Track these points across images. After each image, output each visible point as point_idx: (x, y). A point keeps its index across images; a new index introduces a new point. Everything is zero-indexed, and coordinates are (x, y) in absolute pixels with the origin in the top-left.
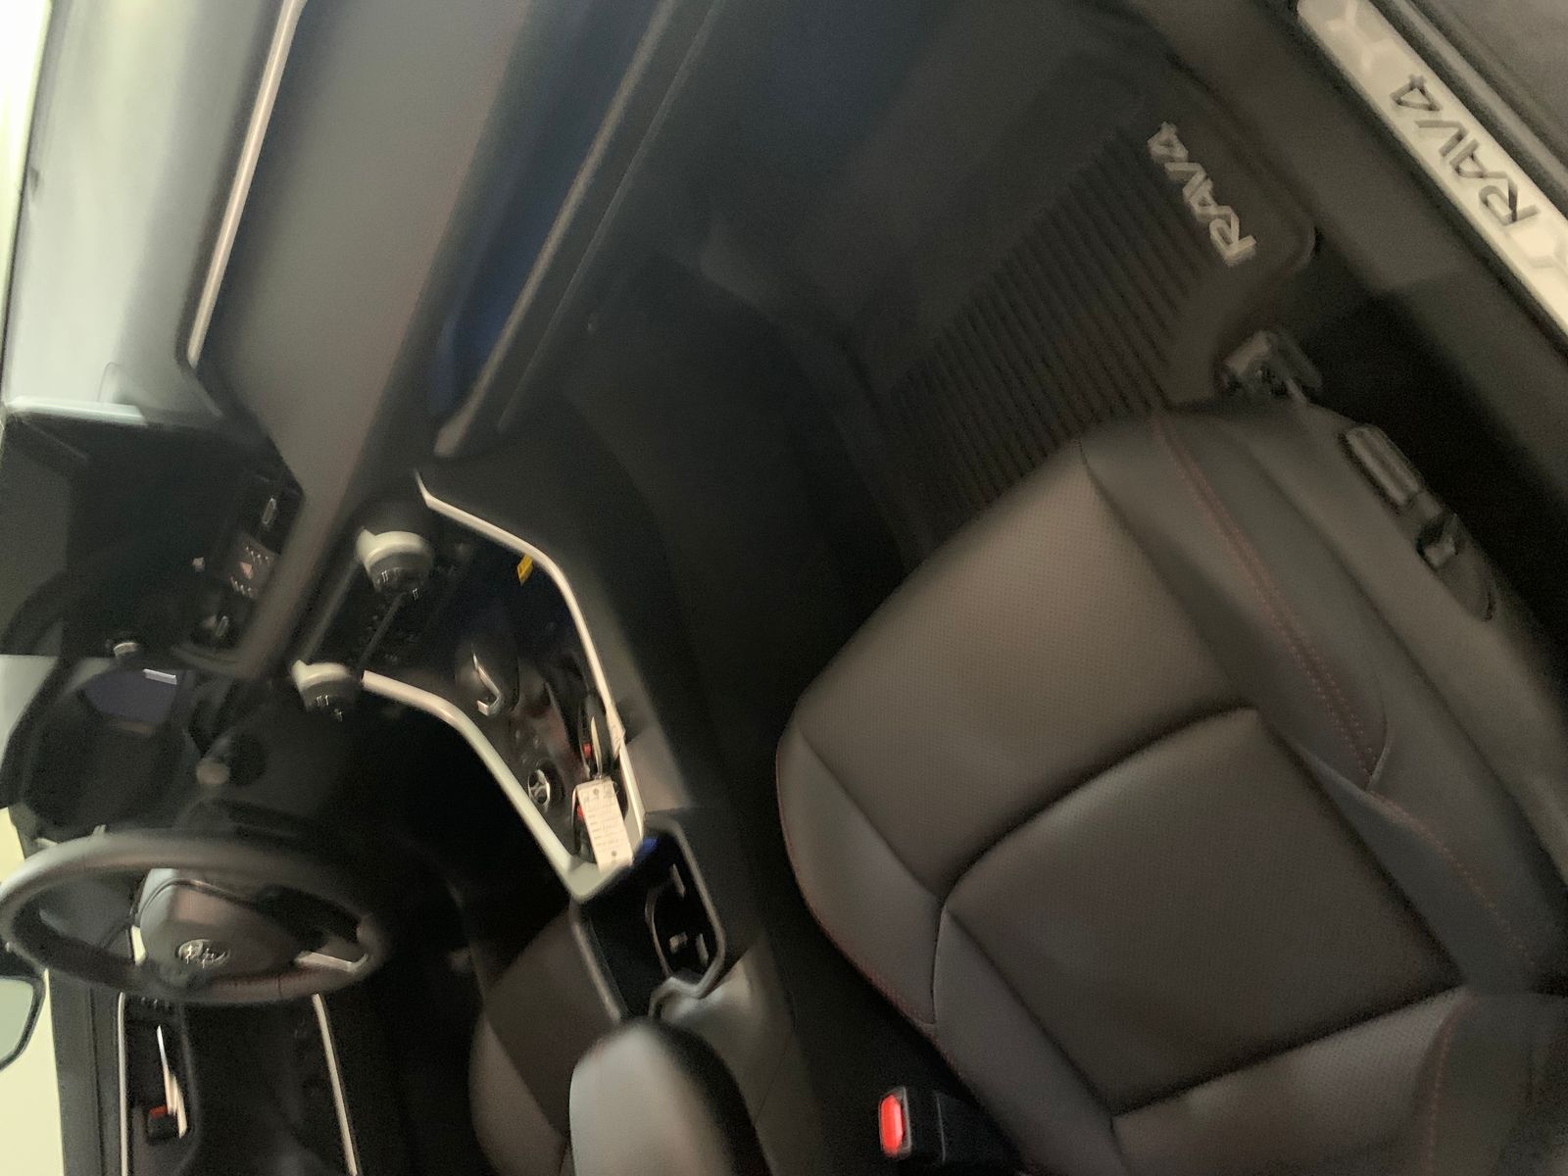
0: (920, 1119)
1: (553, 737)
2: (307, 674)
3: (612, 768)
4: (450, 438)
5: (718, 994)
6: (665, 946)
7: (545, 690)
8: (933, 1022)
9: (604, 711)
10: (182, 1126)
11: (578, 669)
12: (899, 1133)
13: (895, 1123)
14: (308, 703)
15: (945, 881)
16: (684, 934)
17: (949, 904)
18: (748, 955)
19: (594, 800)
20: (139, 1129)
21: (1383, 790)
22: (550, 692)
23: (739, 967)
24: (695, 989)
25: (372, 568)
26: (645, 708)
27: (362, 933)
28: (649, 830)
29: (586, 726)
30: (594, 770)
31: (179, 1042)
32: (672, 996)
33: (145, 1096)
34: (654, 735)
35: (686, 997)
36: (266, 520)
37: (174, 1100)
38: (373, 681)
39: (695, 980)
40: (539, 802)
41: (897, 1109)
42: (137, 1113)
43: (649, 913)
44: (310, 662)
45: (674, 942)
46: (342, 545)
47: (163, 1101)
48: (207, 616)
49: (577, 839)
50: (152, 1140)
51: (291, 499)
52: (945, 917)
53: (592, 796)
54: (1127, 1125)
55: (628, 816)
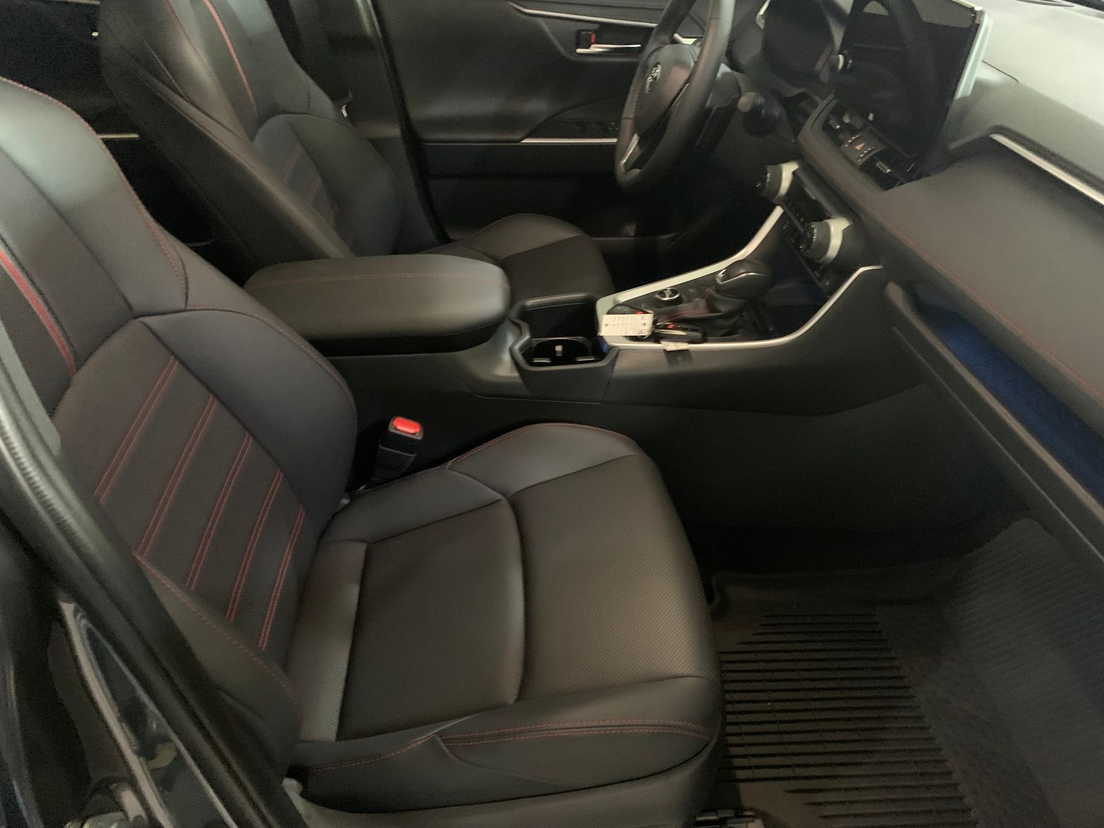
0: (403, 442)
1: (691, 309)
2: (788, 171)
3: (655, 337)
4: (895, 293)
5: (507, 357)
6: (558, 343)
7: (721, 312)
8: (450, 468)
9: (690, 342)
10: (579, 51)
11: (728, 335)
12: (399, 428)
13: (406, 428)
14: (769, 168)
15: (516, 504)
16: (560, 355)
17: (505, 502)
18: (520, 381)
19: (642, 323)
20: (584, 26)
21: (432, 741)
22: (717, 314)
23: (516, 374)
24: (517, 347)
25: (827, 224)
26: (682, 367)
27: (637, 171)
28: (611, 348)
29: (684, 330)
30: (657, 327)
31: (627, 56)
32: (521, 334)
33: (603, 32)
34: (665, 368)
35: (514, 341)
36: (879, 164)
37: (595, 48)
38: (778, 212)
39: (521, 349)
40: (662, 293)
41: (412, 431)
42: (596, 26)
43: (580, 339)
44: (794, 173)
45: (559, 348)
46: (847, 208)
47: (597, 42)
48: (851, 117)
49: (634, 307)
50: (579, 32)
51: (887, 183)
52: (499, 496)
53: (643, 322)
54: (359, 550)
55: (624, 339)
